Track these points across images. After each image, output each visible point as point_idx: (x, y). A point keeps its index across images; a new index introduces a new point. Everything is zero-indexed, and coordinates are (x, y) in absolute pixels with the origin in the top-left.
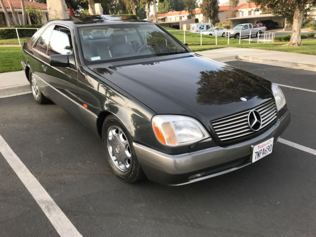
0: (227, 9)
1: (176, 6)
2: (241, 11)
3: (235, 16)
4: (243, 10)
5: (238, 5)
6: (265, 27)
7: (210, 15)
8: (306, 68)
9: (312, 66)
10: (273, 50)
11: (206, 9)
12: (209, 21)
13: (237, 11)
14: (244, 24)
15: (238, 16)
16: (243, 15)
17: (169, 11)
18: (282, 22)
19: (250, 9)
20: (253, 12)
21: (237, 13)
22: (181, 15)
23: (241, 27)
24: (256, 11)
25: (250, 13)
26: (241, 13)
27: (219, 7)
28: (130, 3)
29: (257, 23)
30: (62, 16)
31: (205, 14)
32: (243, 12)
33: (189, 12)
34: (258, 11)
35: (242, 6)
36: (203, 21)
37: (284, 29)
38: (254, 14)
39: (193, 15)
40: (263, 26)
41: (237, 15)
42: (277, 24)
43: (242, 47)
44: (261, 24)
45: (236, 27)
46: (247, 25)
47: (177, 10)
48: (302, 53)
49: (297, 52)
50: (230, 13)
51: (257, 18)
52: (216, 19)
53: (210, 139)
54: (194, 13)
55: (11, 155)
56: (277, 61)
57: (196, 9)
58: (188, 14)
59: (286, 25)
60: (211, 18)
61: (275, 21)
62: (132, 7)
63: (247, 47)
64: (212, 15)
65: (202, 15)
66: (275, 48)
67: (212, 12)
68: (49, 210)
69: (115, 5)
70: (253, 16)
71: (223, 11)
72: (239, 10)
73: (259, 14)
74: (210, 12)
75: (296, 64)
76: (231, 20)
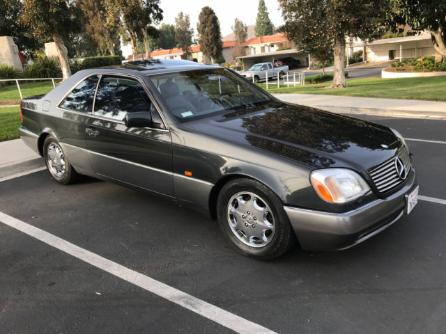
0: (233, 45)
1: (162, 42)
2: (252, 47)
3: (244, 54)
4: (254, 46)
5: (247, 40)
6: (287, 67)
7: (213, 54)
8: (369, 113)
9: (376, 110)
10: (320, 94)
11: (207, 45)
12: (212, 61)
13: (248, 47)
14: (262, 64)
15: (249, 53)
16: (255, 53)
17: (153, 50)
18: (305, 60)
19: (263, 45)
20: (266, 48)
21: (247, 49)
22: (172, 55)
23: (259, 68)
24: (269, 46)
25: (263, 49)
26: (252, 49)
27: (222, 43)
28: (106, 40)
29: (275, 61)
30: (10, 61)
31: (206, 52)
32: (254, 48)
33: (183, 50)
34: (272, 46)
35: (252, 40)
36: (203, 61)
37: (308, 68)
38: (269, 50)
39: (190, 54)
40: (283, 65)
41: (247, 53)
42: (298, 62)
43: (281, 93)
44: (280, 63)
45: (253, 68)
46: (266, 65)
47: (165, 47)
48: (356, 96)
49: (350, 95)
50: (238, 50)
51: (274, 56)
52: (220, 58)
53: (371, 192)
54: (190, 51)
55: (83, 253)
56: (333, 106)
57: (192, 46)
58: (182, 53)
59: (310, 63)
60: (214, 57)
61: (296, 59)
62: (108, 45)
63: (287, 93)
64: (215, 53)
65: (201, 54)
66: (320, 91)
67: (215, 49)
68: (193, 306)
69: (76, 43)
70: (267, 52)
71: (228, 48)
72: (249, 46)
73: (274, 51)
74: (212, 49)
75: (356, 109)
76: (241, 59)
